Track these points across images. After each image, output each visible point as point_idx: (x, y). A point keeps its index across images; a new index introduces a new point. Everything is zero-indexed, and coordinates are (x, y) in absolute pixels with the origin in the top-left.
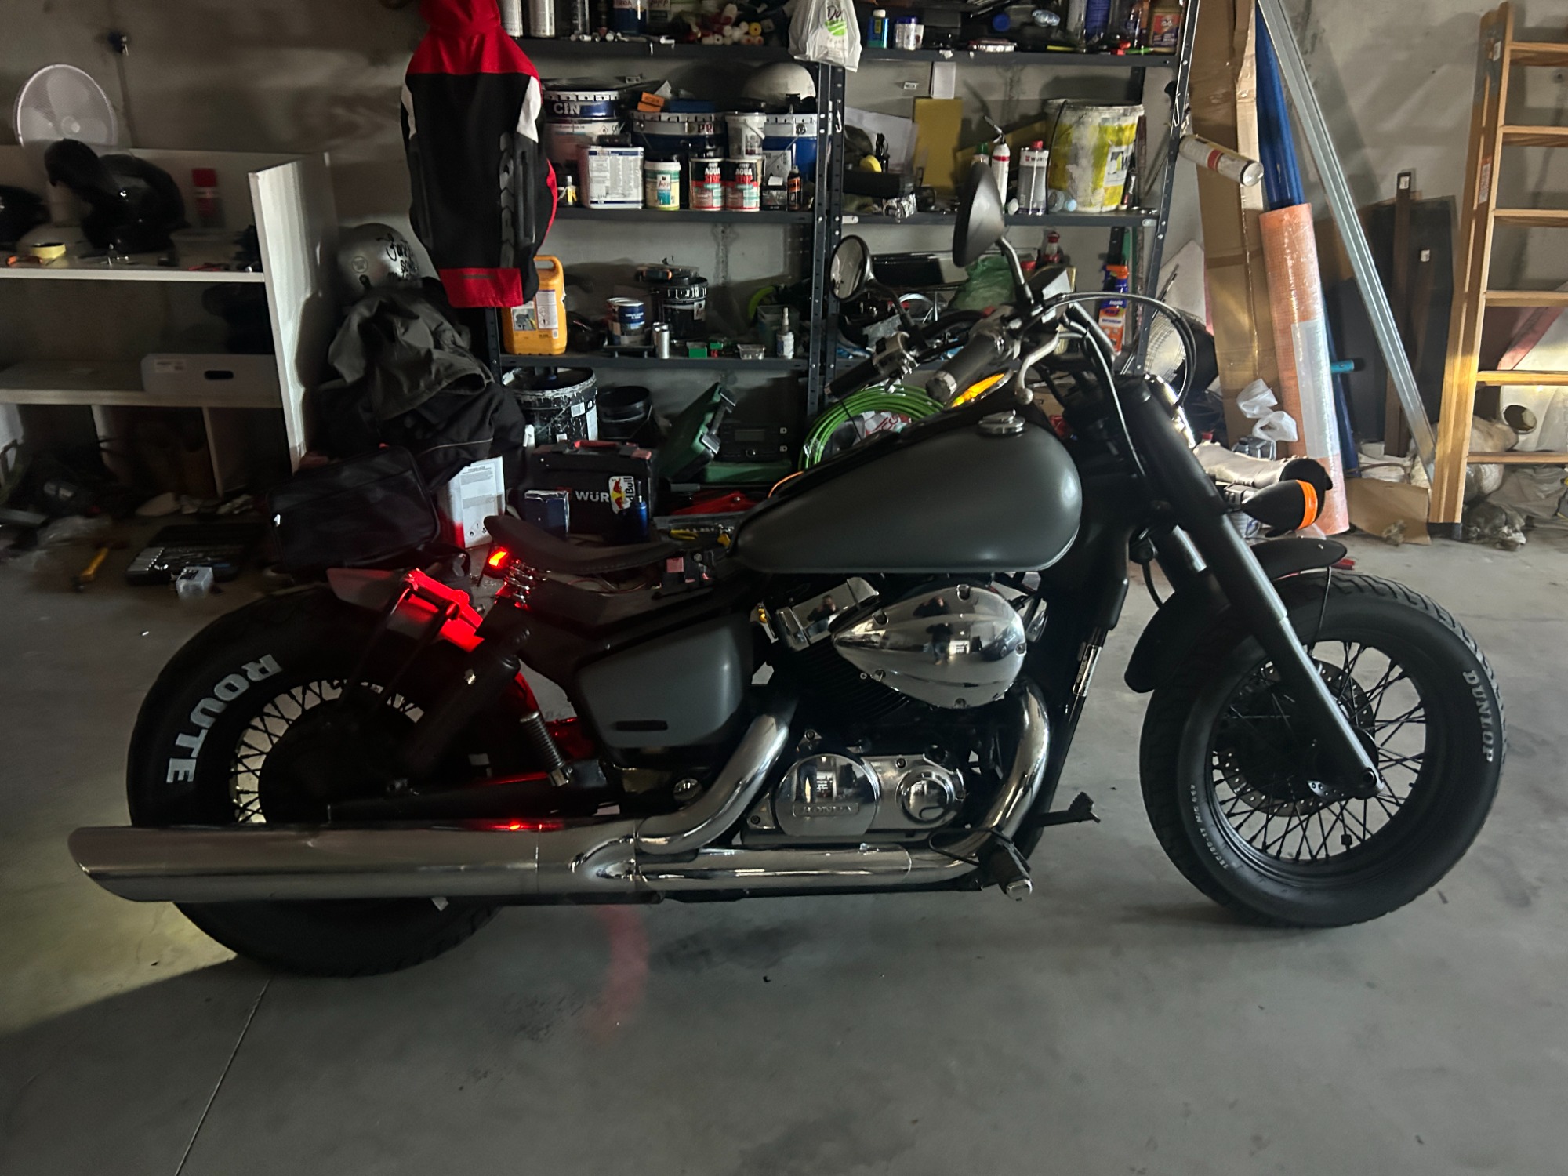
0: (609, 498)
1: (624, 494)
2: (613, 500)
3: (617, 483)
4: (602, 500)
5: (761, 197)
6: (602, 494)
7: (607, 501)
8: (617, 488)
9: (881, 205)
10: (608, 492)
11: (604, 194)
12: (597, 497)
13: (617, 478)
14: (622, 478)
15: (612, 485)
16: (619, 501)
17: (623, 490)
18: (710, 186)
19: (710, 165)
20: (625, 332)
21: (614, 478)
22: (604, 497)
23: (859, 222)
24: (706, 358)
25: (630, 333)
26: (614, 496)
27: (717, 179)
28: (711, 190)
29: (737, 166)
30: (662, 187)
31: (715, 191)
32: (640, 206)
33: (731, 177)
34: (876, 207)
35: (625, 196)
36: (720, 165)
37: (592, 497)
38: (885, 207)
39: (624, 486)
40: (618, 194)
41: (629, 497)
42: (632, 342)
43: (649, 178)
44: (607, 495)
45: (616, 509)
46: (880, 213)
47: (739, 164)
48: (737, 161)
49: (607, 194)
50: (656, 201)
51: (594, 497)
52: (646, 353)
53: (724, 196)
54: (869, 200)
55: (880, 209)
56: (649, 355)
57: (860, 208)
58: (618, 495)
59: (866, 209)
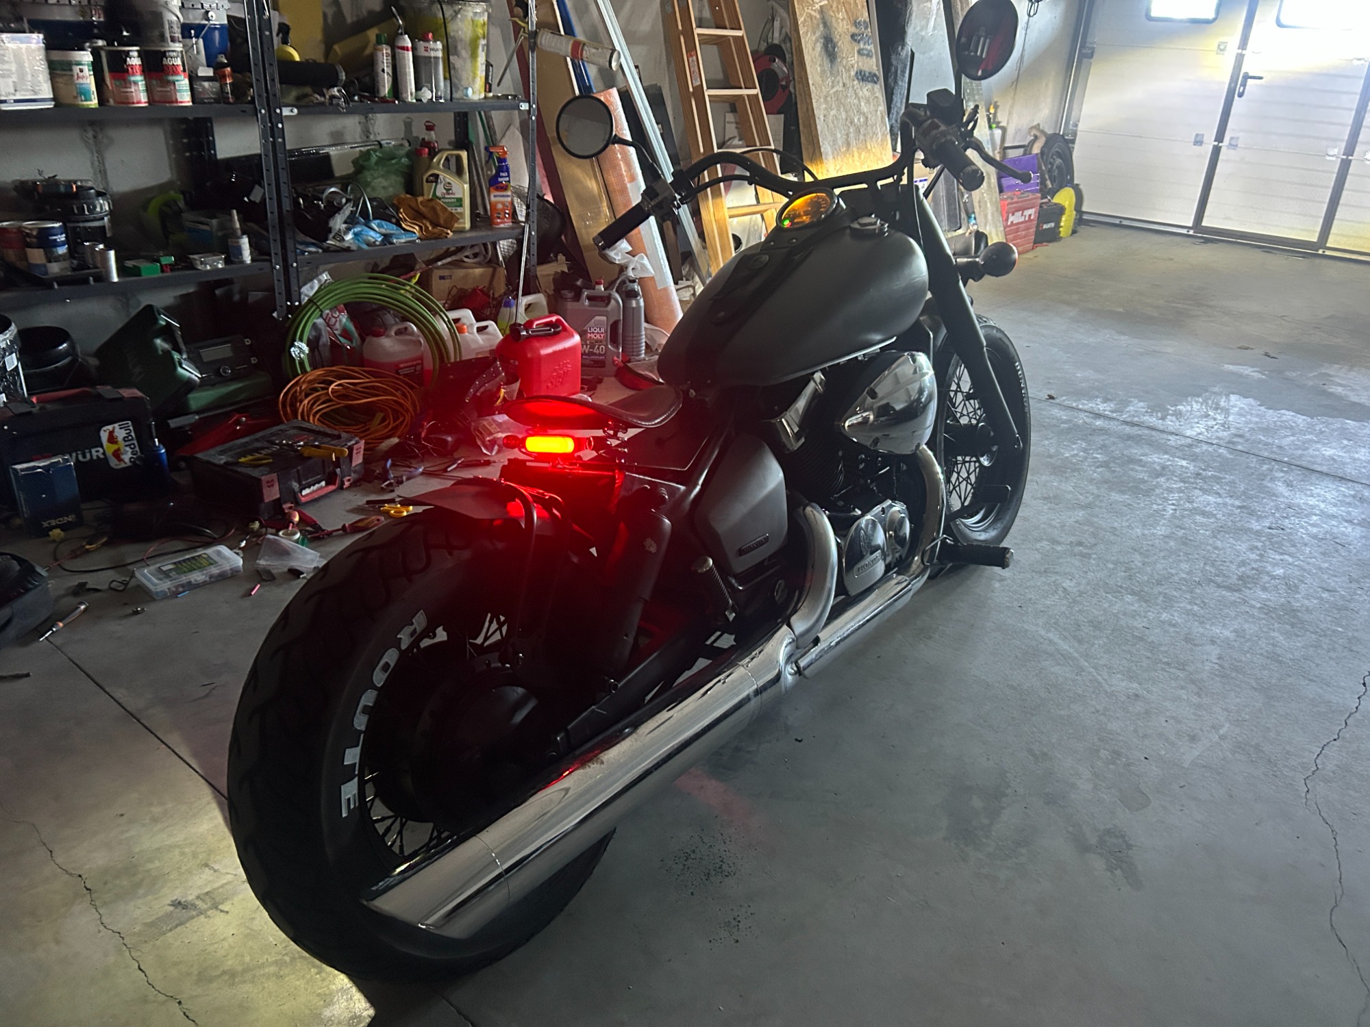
0: (104, 453)
1: (121, 443)
2: (109, 453)
3: (111, 433)
4: (95, 458)
5: (192, 89)
6: (93, 451)
7: (102, 456)
8: (112, 439)
9: (323, 95)
10: (102, 446)
11: (13, 92)
12: (88, 456)
13: (110, 427)
14: (116, 425)
15: (104, 436)
16: (117, 454)
17: (120, 439)
18: (133, 78)
19: (131, 54)
20: (51, 258)
21: (105, 428)
22: (96, 453)
23: (299, 113)
24: (161, 275)
25: (58, 259)
26: (109, 448)
27: (138, 69)
28: (136, 83)
29: (164, 54)
30: (81, 81)
31: (140, 83)
32: (50, 105)
33: (156, 67)
34: (319, 97)
35: (35, 93)
36: (140, 54)
37: (81, 458)
38: (327, 97)
39: (120, 434)
40: (27, 90)
41: (129, 445)
42: (62, 270)
43: (58, 71)
44: (101, 450)
45: (113, 463)
46: (322, 104)
47: (165, 52)
48: (163, 49)
49: (16, 91)
50: (76, 97)
51: (84, 456)
52: (91, 278)
53: (149, 90)
54: (308, 90)
55: (322, 99)
56: (95, 281)
57: (298, 98)
58: (115, 447)
59: (306, 100)
